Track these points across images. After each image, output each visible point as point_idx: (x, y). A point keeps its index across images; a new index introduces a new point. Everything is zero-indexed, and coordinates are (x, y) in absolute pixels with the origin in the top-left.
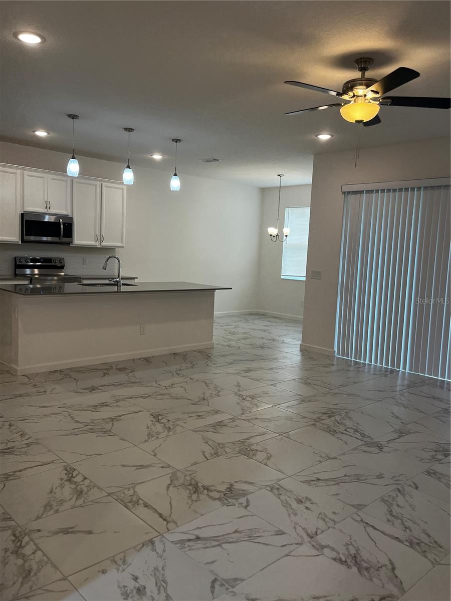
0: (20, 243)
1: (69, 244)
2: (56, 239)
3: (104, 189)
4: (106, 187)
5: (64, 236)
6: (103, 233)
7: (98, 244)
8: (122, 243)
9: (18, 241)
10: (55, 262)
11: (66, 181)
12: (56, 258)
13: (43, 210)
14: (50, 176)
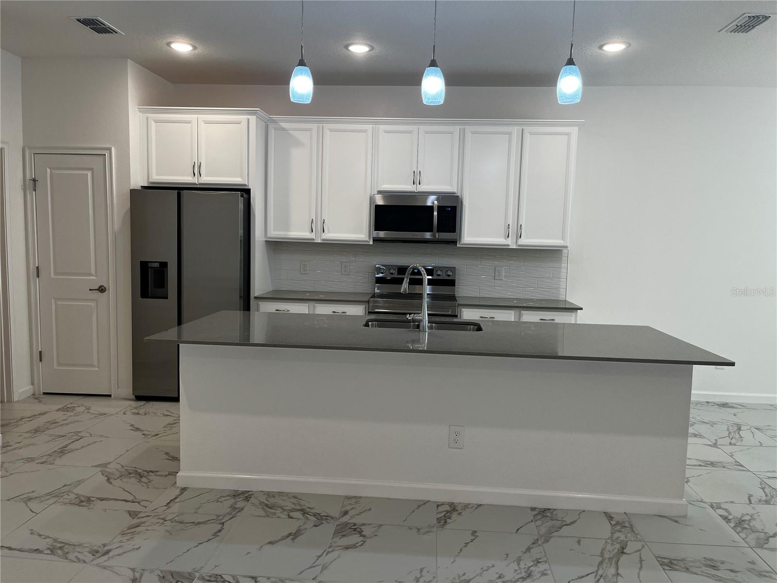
0: (371, 243)
1: (454, 242)
2: (428, 236)
3: (528, 138)
4: (531, 134)
5: (440, 229)
6: (523, 221)
7: (511, 243)
8: (563, 238)
9: (367, 239)
10: (439, 275)
11: (451, 133)
12: (441, 268)
13: (410, 187)
14: (423, 128)
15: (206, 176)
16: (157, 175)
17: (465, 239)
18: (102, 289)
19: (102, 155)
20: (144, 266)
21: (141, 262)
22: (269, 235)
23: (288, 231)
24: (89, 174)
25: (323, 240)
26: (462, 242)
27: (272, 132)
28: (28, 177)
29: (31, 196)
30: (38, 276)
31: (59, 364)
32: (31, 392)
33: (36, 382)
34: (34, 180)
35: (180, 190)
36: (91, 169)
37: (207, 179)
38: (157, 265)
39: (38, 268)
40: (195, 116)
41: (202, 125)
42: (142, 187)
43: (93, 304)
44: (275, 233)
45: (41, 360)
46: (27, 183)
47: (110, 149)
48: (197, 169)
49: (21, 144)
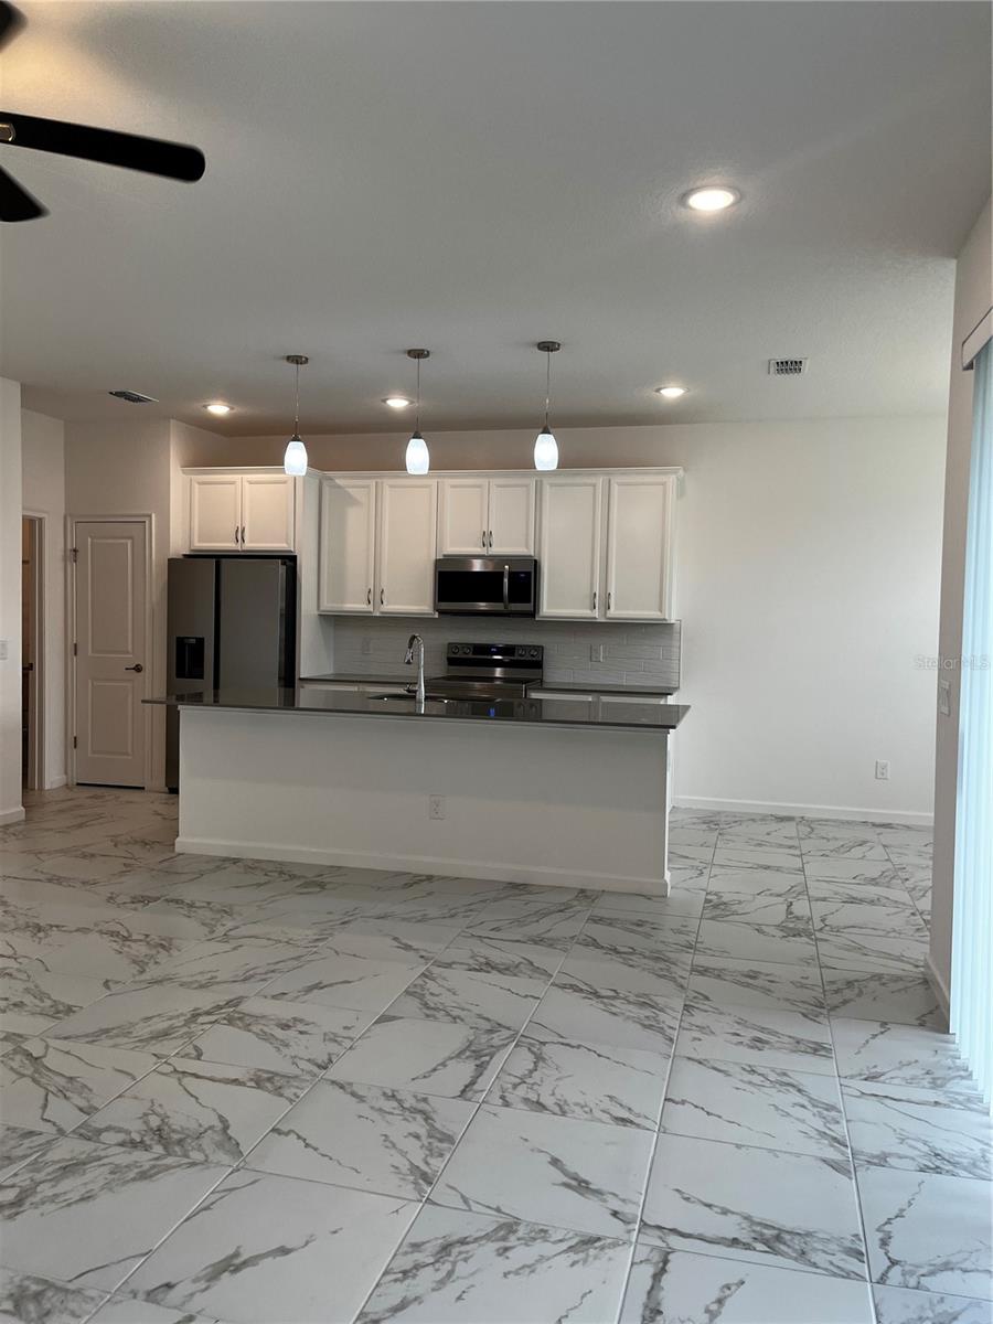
0: (437, 616)
1: (533, 614)
2: (499, 606)
3: (615, 490)
5: (513, 598)
6: (611, 589)
7: (596, 614)
8: (660, 610)
9: (431, 611)
10: (521, 655)
11: (527, 486)
12: (522, 647)
13: (479, 550)
14: (494, 481)
15: (251, 542)
16: (199, 541)
17: (545, 610)
18: (138, 669)
19: (141, 522)
20: (181, 642)
21: (178, 638)
22: (322, 608)
23: (342, 602)
24: (129, 542)
25: (382, 613)
26: (541, 614)
27: (326, 490)
28: (69, 547)
29: (72, 567)
30: (76, 654)
31: (94, 752)
32: (64, 782)
33: (69, 773)
34: (75, 551)
35: (218, 558)
36: (131, 538)
37: (252, 544)
38: (193, 641)
39: (76, 645)
40: (240, 476)
41: (247, 485)
42: (185, 555)
43: (129, 685)
44: (328, 605)
45: (75, 747)
46: (68, 553)
47: (150, 516)
48: (240, 534)
49: (63, 512)
